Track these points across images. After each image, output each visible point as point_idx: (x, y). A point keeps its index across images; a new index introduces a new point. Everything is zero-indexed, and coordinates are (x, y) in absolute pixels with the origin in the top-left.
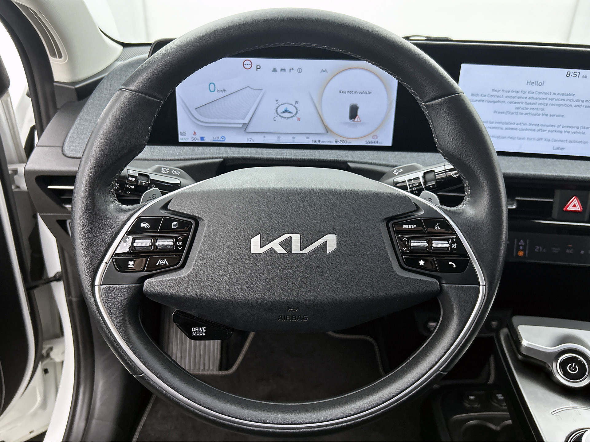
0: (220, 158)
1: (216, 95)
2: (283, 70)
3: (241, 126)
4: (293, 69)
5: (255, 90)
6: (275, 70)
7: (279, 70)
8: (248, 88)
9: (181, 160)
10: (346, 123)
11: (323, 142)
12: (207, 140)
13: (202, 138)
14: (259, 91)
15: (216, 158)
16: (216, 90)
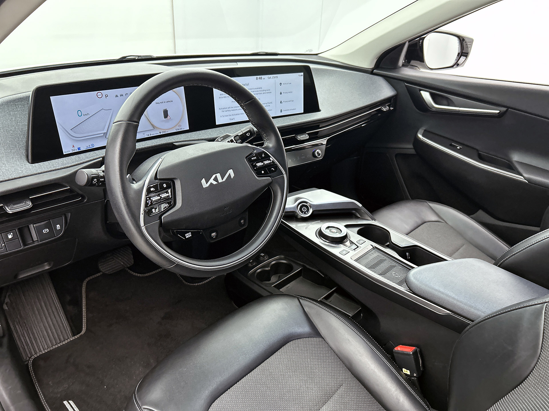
0: (100, 158)
1: (83, 118)
2: (122, 95)
3: (102, 135)
4: (127, 94)
5: (107, 111)
6: (117, 96)
7: (119, 96)
8: (103, 110)
9: (76, 165)
10: (163, 121)
11: (153, 134)
12: (82, 149)
13: (79, 149)
14: (110, 110)
15: (98, 158)
16: (83, 115)
